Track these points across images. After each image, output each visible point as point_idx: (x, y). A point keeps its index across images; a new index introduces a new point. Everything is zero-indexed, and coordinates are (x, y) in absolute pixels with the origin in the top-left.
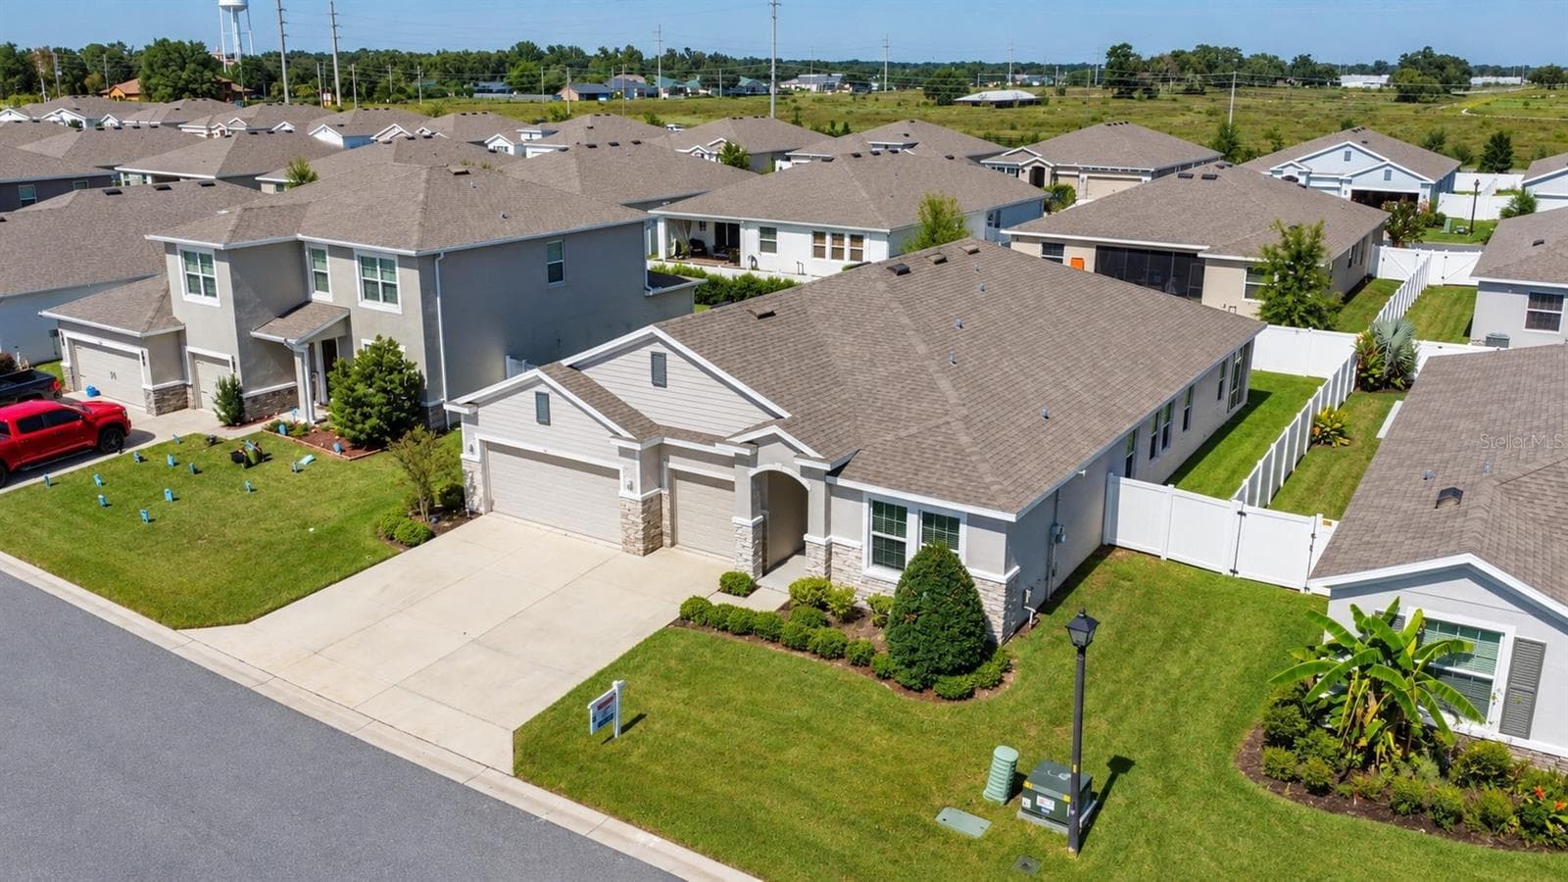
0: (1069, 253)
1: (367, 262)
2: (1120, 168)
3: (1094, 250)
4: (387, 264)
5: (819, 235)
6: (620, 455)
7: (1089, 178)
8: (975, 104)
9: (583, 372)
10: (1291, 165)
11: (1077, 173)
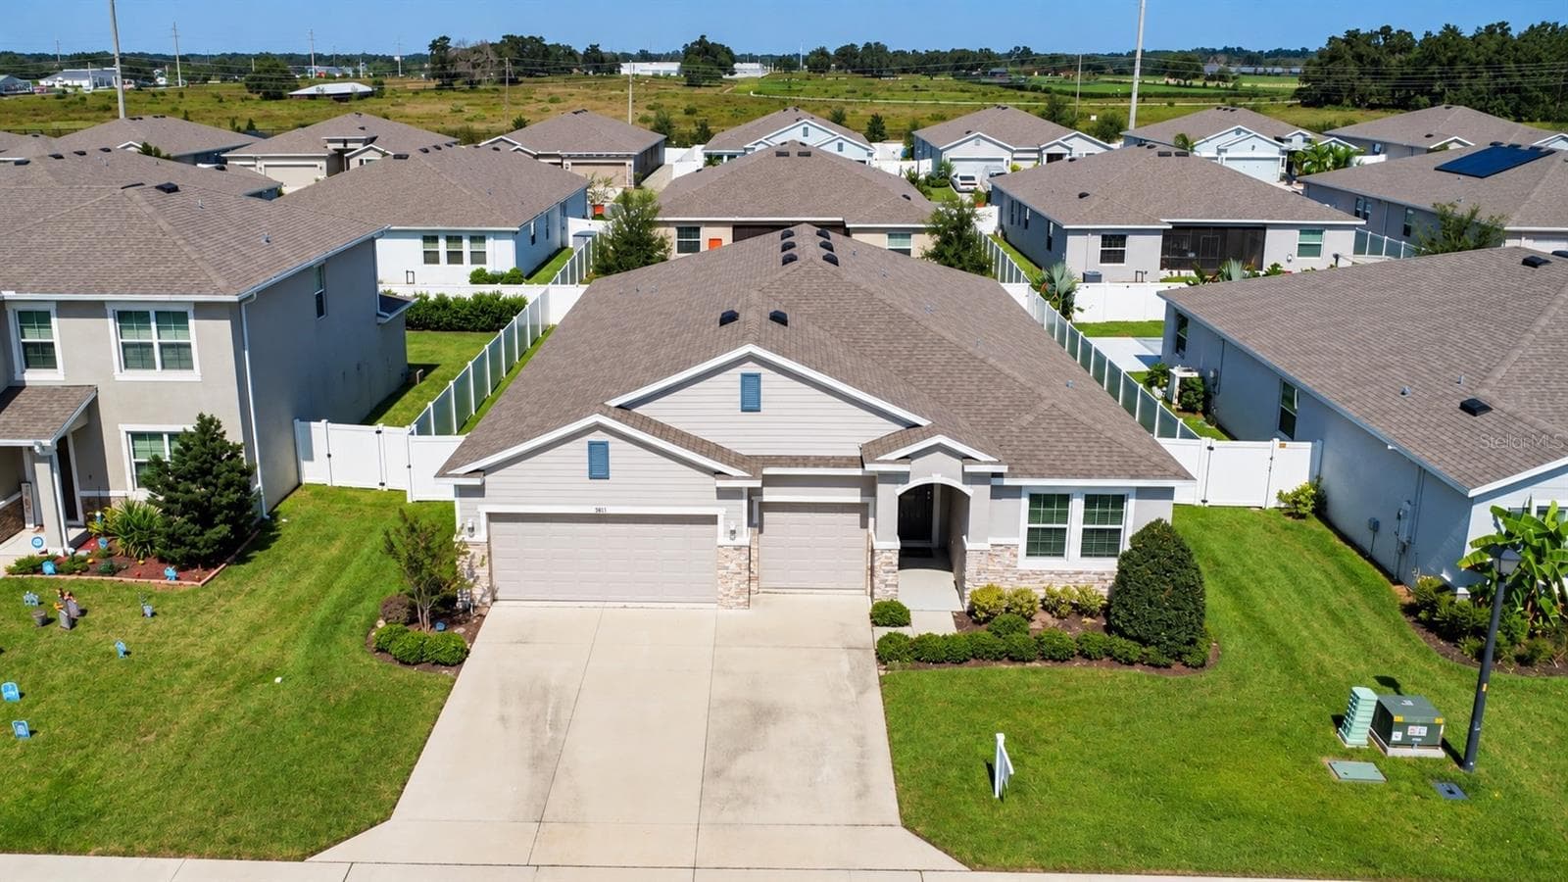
0: (706, 234)
1: (128, 317)
2: (605, 153)
3: (731, 229)
4: (174, 318)
5: (430, 238)
6: (719, 498)
7: (573, 164)
8: (312, 97)
9: (634, 410)
10: (761, 142)
11: (559, 161)
